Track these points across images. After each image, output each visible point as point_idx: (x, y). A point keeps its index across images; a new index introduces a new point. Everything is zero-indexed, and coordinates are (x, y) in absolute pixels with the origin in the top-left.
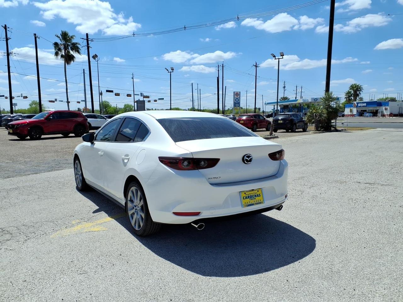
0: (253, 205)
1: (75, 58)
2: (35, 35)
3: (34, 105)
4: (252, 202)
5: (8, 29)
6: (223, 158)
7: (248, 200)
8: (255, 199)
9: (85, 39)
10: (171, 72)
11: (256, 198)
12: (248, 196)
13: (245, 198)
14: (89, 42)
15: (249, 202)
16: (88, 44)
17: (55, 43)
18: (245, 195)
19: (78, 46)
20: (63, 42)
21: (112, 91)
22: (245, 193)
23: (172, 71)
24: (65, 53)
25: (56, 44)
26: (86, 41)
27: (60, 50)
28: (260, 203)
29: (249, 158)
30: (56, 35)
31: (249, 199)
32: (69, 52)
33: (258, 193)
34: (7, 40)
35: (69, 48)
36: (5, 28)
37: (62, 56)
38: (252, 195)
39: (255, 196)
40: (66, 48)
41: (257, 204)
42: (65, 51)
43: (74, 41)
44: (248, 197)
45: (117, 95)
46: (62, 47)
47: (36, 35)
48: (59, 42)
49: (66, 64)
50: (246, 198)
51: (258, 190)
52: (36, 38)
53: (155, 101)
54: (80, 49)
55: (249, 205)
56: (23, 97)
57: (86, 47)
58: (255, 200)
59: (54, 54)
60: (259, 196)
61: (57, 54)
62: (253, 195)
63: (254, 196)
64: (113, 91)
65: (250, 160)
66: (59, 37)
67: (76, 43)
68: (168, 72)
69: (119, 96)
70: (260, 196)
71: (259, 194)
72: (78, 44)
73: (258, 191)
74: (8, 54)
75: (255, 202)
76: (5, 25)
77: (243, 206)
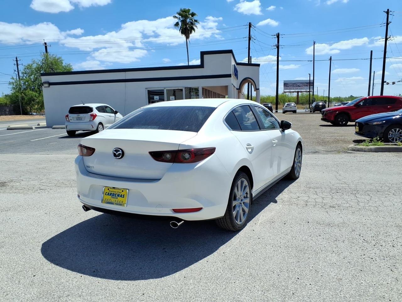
0: (112, 203)
4: (113, 200)
6: (98, 150)
7: (109, 197)
8: (117, 198)
11: (119, 198)
13: (107, 194)
15: (110, 200)
18: (108, 191)
22: (108, 189)
28: (121, 205)
31: (111, 196)
33: (123, 193)
34: (387, 24)
36: (388, 12)
38: (115, 193)
39: (118, 195)
41: (117, 204)
44: (111, 194)
50: (108, 194)
55: (108, 202)
58: (117, 200)
60: (122, 196)
63: (117, 195)
65: (119, 155)
70: (124, 197)
71: (124, 195)
73: (123, 191)
74: (386, 39)
75: (116, 202)
76: (388, 10)
77: (103, 201)
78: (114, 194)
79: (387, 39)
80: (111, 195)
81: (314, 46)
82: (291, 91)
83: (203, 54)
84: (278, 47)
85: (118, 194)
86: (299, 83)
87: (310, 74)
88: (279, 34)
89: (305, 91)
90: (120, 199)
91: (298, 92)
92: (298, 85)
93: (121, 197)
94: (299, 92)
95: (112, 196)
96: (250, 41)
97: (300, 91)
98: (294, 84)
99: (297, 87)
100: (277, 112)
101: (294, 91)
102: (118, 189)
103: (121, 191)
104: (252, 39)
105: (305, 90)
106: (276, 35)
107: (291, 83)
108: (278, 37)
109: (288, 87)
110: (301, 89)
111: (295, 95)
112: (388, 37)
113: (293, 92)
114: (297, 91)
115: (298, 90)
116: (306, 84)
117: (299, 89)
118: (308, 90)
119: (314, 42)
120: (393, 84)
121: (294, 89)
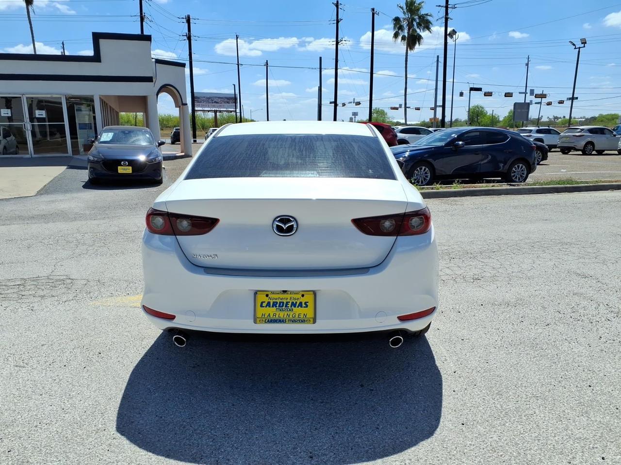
0: (280, 320)
1: (422, 38)
2: (373, 10)
3: (375, 114)
4: (282, 315)
5: (340, 7)
6: (225, 219)
7: (271, 311)
8: (291, 310)
9: (442, 7)
10: (579, 48)
11: (295, 309)
12: (274, 302)
13: (264, 305)
14: (449, 10)
15: (275, 315)
16: (447, 13)
17: (395, 18)
18: (267, 300)
19: (429, 18)
20: (408, 15)
21: (479, 89)
22: (267, 296)
23: (583, 45)
24: (408, 33)
25: (397, 20)
26: (444, 9)
27: (401, 28)
28: (303, 321)
29: (285, 225)
30: (398, 5)
31: (275, 308)
32: (415, 31)
33: (303, 300)
34: (338, 22)
35: (415, 23)
36: (337, 5)
37: (403, 38)
38: (285, 301)
39: (294, 305)
40: (410, 25)
41: (294, 321)
42: (409, 30)
43: (423, 12)
45: (488, 94)
46: (405, 24)
47: (375, 10)
48: (401, 16)
49: (409, 49)
50: (268, 304)
51: (303, 293)
52: (373, 15)
53: (559, 103)
54: (432, 24)
55: (271, 320)
56: (355, 104)
57: (444, 20)
58: (291, 313)
59: (393, 36)
60: (304, 305)
61: (396, 35)
62: (287, 303)
63: (290, 304)
64: (481, 88)
65: (290, 229)
66: (402, 8)
67: (427, 15)
68: (575, 48)
69: (491, 96)
70: (307, 306)
71: (306, 303)
72: (429, 15)
73: (303, 296)
74: (337, 43)
75: (291, 316)
76: (337, 2)
77: (258, 320)
78: (283, 303)
79: (339, 42)
80: (275, 304)
81: (237, 42)
82: (205, 109)
83: (97, 37)
84: (189, 38)
85: (293, 303)
86: (216, 97)
87: (235, 85)
88: (189, 18)
89: (225, 111)
90: (297, 310)
91: (215, 112)
92: (215, 100)
93: (302, 307)
94: (217, 111)
95: (279, 306)
96: (144, 23)
97: (218, 109)
98: (209, 98)
99: (215, 104)
100: (195, 141)
101: (209, 109)
102: (292, 293)
103: (300, 296)
104: (145, 20)
105: (225, 109)
106: (186, 18)
107: (204, 97)
108: (188, 21)
109: (201, 102)
110: (220, 107)
111: (211, 115)
112: (339, 39)
113: (209, 111)
114: (213, 109)
115: (216, 109)
116: (226, 100)
117: (217, 107)
118: (233, 110)
119: (237, 36)
120: (343, 106)
121: (209, 107)
